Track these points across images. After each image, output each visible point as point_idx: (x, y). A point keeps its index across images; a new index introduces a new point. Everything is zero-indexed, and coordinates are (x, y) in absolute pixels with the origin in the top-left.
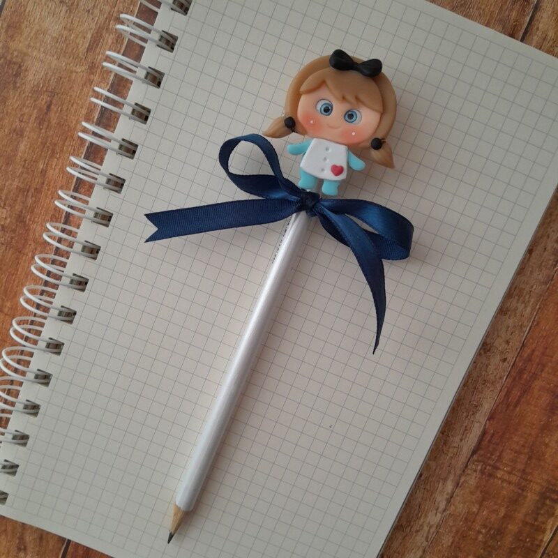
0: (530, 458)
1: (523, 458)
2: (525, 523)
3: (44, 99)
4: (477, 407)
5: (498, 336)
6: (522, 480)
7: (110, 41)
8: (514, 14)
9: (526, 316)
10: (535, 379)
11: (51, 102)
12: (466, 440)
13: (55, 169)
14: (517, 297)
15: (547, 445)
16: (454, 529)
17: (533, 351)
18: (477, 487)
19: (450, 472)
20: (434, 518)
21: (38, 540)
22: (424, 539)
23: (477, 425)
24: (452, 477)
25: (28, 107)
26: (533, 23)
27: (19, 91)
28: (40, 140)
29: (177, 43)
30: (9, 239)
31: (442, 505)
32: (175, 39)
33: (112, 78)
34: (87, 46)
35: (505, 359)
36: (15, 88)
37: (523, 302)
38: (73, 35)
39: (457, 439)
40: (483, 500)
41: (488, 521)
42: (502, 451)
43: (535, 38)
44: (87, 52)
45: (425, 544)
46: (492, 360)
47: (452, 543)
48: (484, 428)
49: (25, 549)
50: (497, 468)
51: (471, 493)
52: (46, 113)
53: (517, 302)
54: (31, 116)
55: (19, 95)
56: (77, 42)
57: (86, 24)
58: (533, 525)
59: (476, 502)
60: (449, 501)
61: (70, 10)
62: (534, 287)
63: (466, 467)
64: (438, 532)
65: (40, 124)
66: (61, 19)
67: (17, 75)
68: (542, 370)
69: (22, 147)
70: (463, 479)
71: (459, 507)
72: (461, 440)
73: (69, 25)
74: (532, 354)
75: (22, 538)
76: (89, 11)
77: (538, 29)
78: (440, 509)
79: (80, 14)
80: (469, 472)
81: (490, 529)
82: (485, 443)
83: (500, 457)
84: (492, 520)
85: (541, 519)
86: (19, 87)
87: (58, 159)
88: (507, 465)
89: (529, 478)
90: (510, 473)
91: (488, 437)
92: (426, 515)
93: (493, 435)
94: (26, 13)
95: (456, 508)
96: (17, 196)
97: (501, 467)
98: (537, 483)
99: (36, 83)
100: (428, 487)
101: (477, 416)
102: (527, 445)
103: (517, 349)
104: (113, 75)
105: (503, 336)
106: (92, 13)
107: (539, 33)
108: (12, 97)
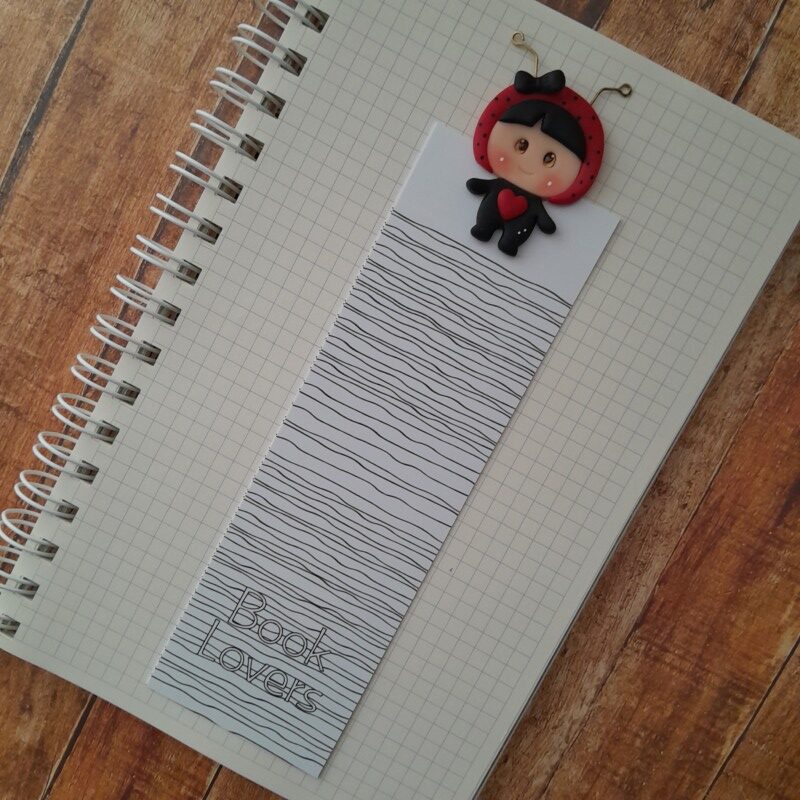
0: (710, 640)
1: (701, 639)
2: (698, 729)
3: (129, 121)
4: (645, 566)
5: (678, 474)
6: (697, 669)
7: (220, 58)
8: (726, 70)
9: (715, 451)
10: (723, 534)
11: (138, 125)
12: (629, 607)
13: (133, 210)
14: (705, 426)
15: (733, 624)
16: (604, 729)
17: (723, 497)
18: (638, 674)
19: (603, 651)
20: (578, 712)
21: (50, 699)
22: (562, 739)
23: (643, 589)
24: (606, 656)
25: (107, 129)
26: (749, 84)
27: (99, 108)
28: (118, 171)
29: (306, 66)
30: (63, 294)
31: (591, 695)
32: (303, 60)
33: (217, 104)
34: (191, 61)
35: (685, 506)
36: (94, 103)
37: (713, 433)
38: (175, 47)
39: (616, 606)
40: (645, 692)
41: (649, 720)
42: (674, 627)
43: (750, 102)
44: (190, 68)
45: (564, 746)
46: (668, 505)
47: (600, 747)
48: (652, 596)
49: (31, 709)
50: (666, 650)
51: (630, 681)
52: (130, 139)
53: (705, 432)
54: (110, 140)
55: (99, 113)
56: (180, 54)
57: (193, 34)
58: (708, 732)
59: (636, 693)
60: (600, 689)
61: (174, 14)
62: (729, 415)
63: (626, 644)
64: (582, 730)
65: (120, 152)
66: (163, 24)
67: (98, 88)
68: (732, 524)
69: (94, 179)
70: (619, 661)
71: (613, 699)
72: (621, 608)
73: (171, 33)
74: (720, 502)
75: (29, 695)
76: (198, 18)
77: (754, 91)
78: (587, 700)
79: (186, 21)
80: (629, 652)
81: (652, 732)
82: (652, 614)
83: (670, 636)
84: (655, 720)
85: (720, 724)
86: (99, 104)
87: (139, 198)
88: (679, 647)
89: (706, 666)
90: (682, 658)
91: (656, 607)
92: (568, 706)
93: (663, 604)
94: (120, 13)
95: (608, 699)
96: (81, 239)
97: (672, 649)
98: (717, 675)
99: (121, 100)
100: (573, 668)
101: (644, 578)
102: (706, 623)
103: (701, 494)
104: (219, 100)
105: (684, 474)
106: (202, 22)
107: (756, 97)
108: (89, 114)
